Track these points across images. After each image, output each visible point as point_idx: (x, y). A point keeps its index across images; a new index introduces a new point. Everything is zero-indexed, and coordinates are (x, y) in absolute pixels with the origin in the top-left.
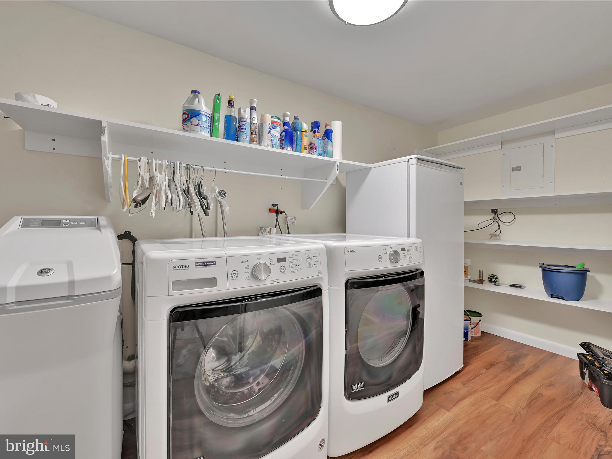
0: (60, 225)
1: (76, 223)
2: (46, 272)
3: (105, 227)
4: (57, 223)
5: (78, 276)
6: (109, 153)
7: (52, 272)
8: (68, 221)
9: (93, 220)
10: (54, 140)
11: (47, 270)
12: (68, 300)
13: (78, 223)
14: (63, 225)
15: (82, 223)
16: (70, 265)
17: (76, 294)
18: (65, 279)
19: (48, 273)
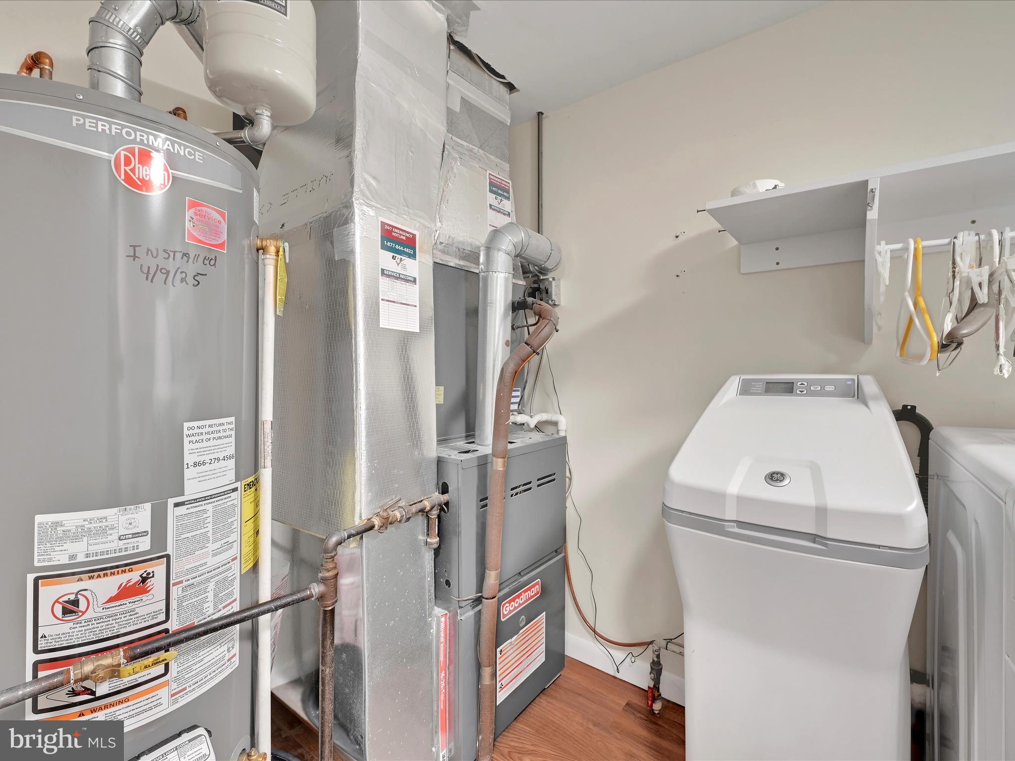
0: (792, 393)
1: (819, 388)
2: (777, 480)
3: (875, 398)
4: (788, 388)
5: (833, 501)
6: (879, 244)
7: (786, 482)
8: (806, 383)
9: (849, 383)
10: (777, 249)
11: (779, 475)
12: (814, 542)
13: (823, 388)
14: (798, 392)
15: (830, 388)
16: (815, 470)
17: (829, 536)
18: (809, 499)
19: (781, 481)
